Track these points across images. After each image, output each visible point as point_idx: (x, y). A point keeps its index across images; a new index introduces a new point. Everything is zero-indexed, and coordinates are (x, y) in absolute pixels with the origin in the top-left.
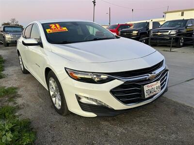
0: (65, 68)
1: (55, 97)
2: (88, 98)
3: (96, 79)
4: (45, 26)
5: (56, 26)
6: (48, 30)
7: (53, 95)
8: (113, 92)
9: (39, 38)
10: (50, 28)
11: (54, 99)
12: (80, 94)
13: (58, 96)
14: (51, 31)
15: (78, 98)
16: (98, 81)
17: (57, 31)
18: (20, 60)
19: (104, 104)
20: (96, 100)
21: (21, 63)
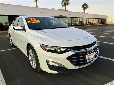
0: (40, 44)
1: (32, 61)
2: (53, 62)
3: (58, 51)
4: (27, 19)
5: (33, 19)
6: (29, 22)
7: (31, 60)
8: (69, 58)
9: (23, 26)
10: (30, 20)
11: (31, 63)
12: (49, 59)
13: (35, 61)
14: (31, 22)
15: (48, 62)
16: (59, 52)
17: (34, 22)
18: (10, 38)
19: (63, 66)
20: (58, 63)
21: (10, 40)
